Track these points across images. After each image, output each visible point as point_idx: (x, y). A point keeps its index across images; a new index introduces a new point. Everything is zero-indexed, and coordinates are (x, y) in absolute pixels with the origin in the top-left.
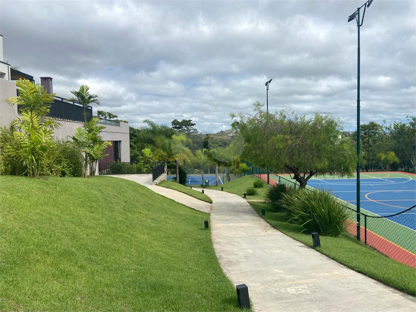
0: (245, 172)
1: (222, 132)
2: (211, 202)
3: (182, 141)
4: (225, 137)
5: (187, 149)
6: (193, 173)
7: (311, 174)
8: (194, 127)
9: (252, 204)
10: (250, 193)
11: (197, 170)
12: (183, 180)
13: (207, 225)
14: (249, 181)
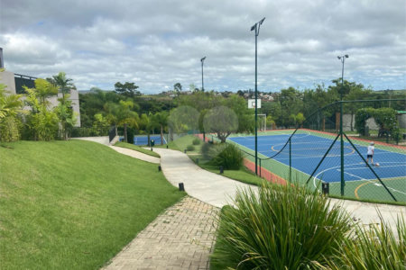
0: (186, 132)
1: (164, 93)
2: (159, 157)
3: (130, 107)
4: (167, 98)
5: (134, 113)
6: (138, 134)
7: (229, 134)
8: (138, 90)
9: (190, 157)
10: (190, 149)
11: (142, 131)
12: (131, 141)
13: (160, 168)
14: (189, 140)
